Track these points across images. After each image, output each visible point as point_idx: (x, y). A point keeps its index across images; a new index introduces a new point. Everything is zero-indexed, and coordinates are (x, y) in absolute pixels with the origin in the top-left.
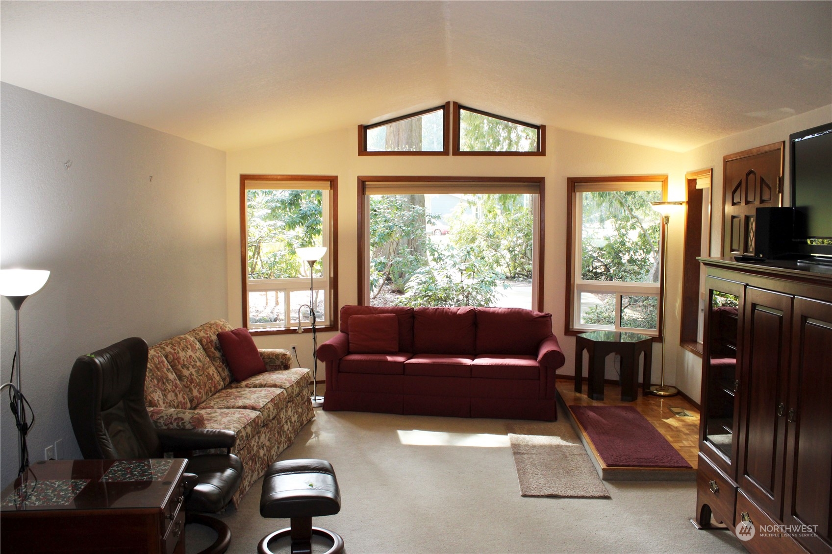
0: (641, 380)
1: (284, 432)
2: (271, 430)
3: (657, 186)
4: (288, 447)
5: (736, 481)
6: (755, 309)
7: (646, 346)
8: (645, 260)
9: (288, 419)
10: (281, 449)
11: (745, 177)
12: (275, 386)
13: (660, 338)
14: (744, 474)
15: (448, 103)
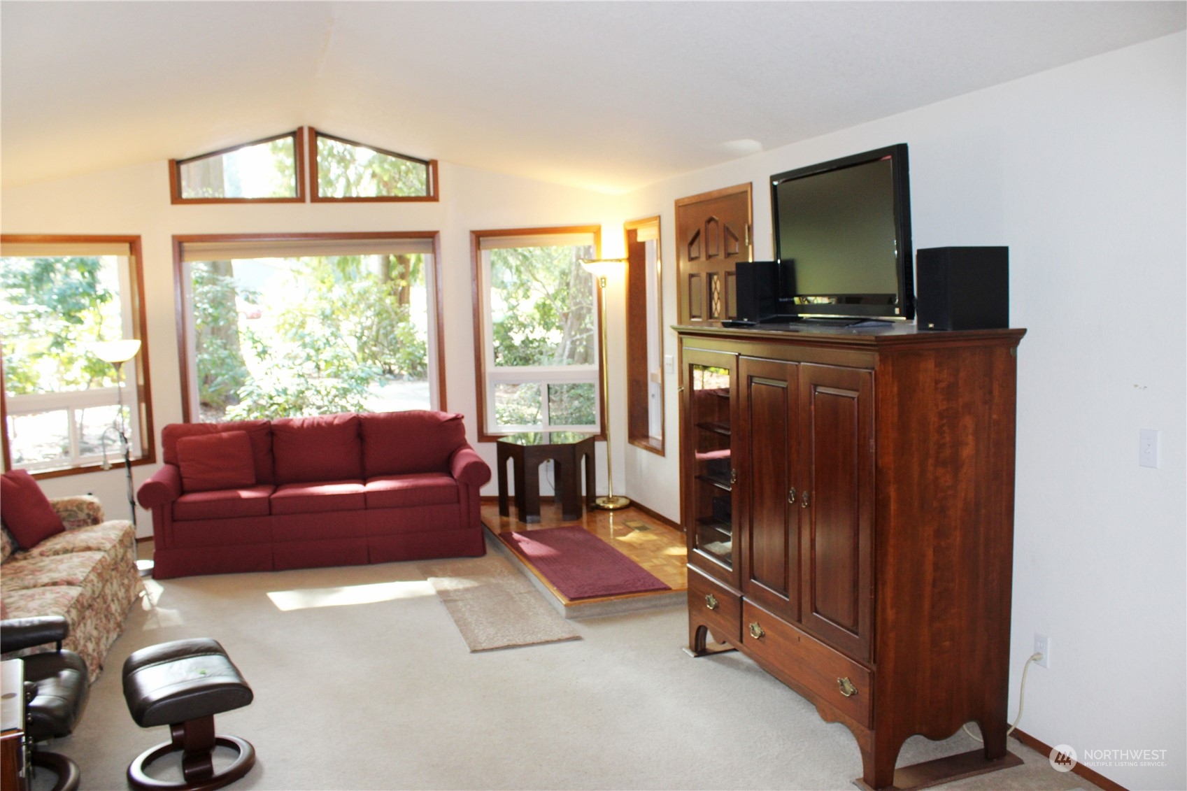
0: (584, 493)
1: (112, 614)
2: (97, 613)
3: (587, 239)
4: (119, 636)
5: (741, 588)
6: (751, 382)
7: (587, 447)
8: (544, 339)
9: (115, 595)
10: (111, 641)
11: (703, 226)
12: (89, 549)
13: (604, 435)
14: (750, 578)
15: (301, 129)
